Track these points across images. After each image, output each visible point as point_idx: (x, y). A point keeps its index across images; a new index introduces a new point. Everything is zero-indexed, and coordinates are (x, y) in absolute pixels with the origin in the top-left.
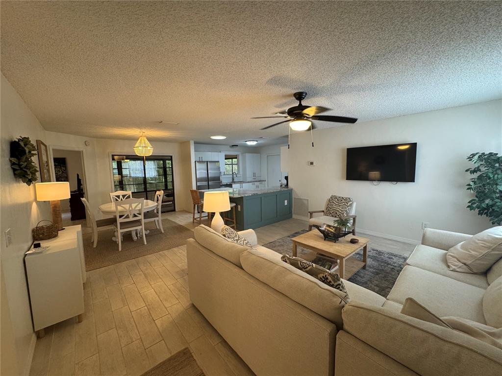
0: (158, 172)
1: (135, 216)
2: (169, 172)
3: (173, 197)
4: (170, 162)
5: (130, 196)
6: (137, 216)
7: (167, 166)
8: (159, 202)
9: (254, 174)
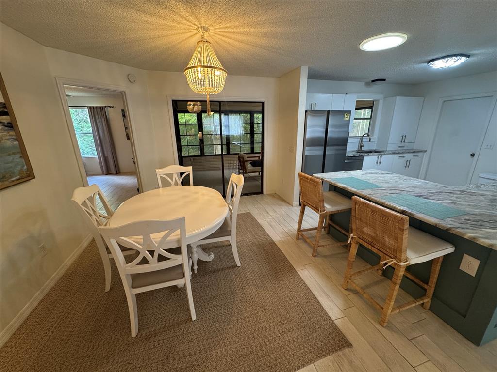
0: (245, 128)
1: (161, 258)
2: (258, 129)
3: (260, 167)
4: (260, 116)
5: (188, 175)
6: (166, 259)
7: (256, 121)
8: (234, 198)
9: (404, 137)
